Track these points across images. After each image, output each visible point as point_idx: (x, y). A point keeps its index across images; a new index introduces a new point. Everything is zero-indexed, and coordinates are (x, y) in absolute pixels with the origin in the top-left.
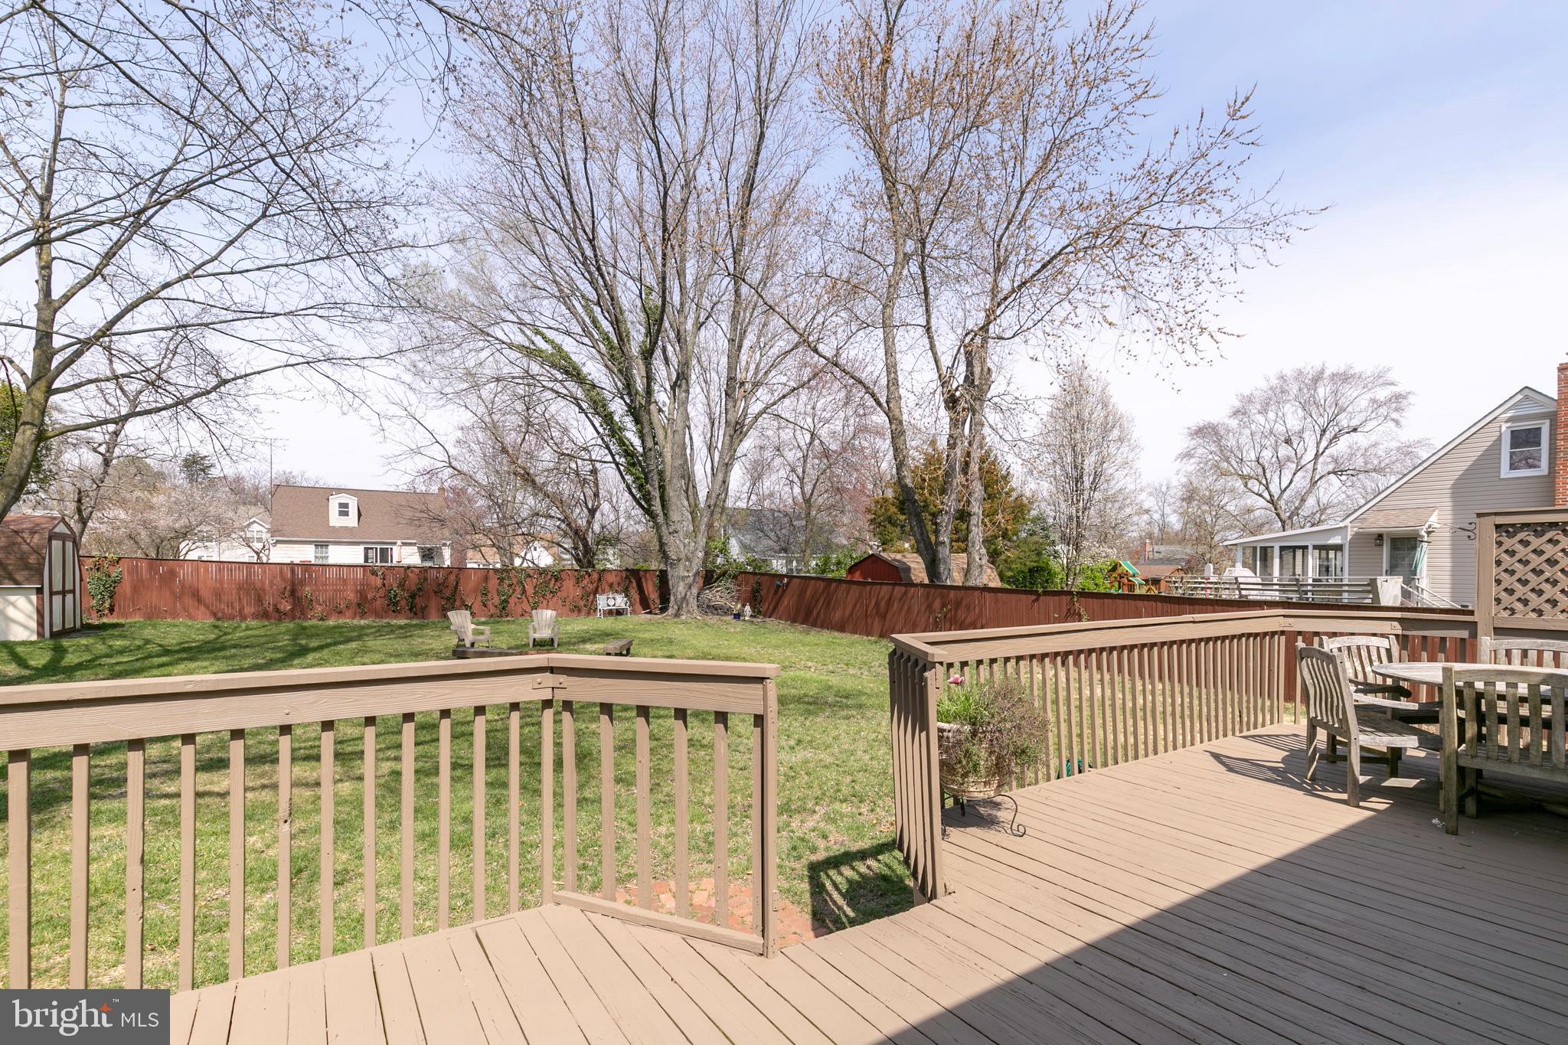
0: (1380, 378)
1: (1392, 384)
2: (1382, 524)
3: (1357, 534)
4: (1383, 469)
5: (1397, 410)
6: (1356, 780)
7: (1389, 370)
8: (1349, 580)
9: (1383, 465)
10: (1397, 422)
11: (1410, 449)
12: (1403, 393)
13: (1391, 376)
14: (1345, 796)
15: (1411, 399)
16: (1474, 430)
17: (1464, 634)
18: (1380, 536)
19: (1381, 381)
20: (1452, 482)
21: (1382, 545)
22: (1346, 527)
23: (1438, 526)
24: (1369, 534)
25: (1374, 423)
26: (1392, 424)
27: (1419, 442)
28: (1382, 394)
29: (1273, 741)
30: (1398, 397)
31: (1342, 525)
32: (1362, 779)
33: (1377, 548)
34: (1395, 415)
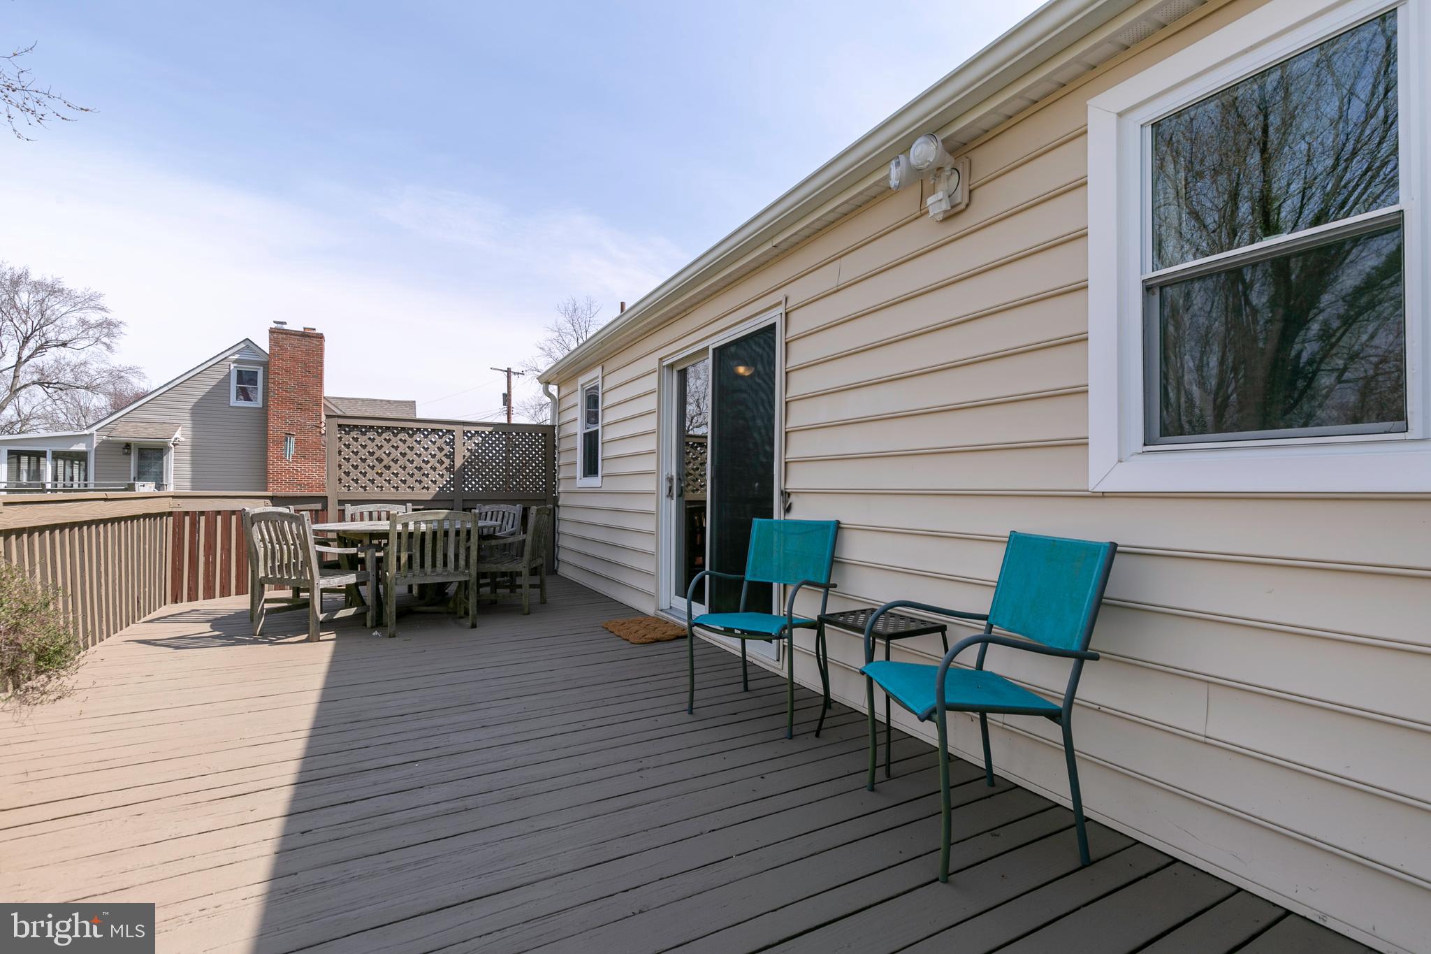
0: (91, 301)
1: (102, 309)
2: (131, 433)
3: (104, 442)
4: (94, 388)
5: (107, 335)
6: (317, 618)
7: (100, 296)
8: (95, 485)
9: (94, 384)
10: (108, 347)
11: (123, 374)
12: (115, 321)
13: (102, 302)
14: (304, 637)
15: (123, 328)
16: (210, 364)
17: (318, 506)
18: (128, 446)
19: (92, 304)
20: (192, 404)
21: (130, 454)
22: (91, 435)
23: (183, 439)
24: (119, 443)
25: (86, 342)
26: (103, 348)
27: (130, 369)
28: (94, 317)
29: (179, 618)
30: (109, 324)
31: (86, 432)
32: (321, 617)
33: (125, 457)
34: (105, 340)
